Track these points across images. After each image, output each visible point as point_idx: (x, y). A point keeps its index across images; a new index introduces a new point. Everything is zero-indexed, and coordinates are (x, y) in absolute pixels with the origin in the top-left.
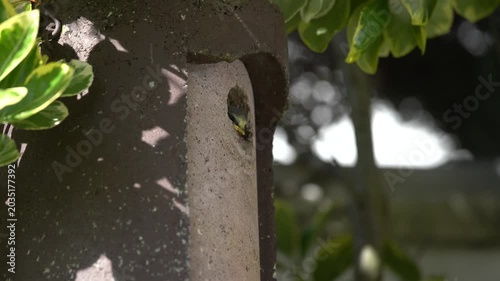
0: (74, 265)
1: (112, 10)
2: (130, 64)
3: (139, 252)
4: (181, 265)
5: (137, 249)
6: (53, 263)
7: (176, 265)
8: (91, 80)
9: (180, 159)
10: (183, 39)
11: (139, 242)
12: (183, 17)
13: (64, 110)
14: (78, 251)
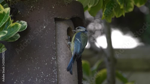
0: (23, 81)
1: (32, 6)
2: (38, 21)
3: (42, 77)
4: (54, 80)
5: (41, 76)
6: (17, 80)
7: (53, 80)
8: (27, 26)
9: (53, 49)
10: (53, 13)
11: (42, 73)
12: (53, 7)
13: (19, 36)
14: (24, 77)
